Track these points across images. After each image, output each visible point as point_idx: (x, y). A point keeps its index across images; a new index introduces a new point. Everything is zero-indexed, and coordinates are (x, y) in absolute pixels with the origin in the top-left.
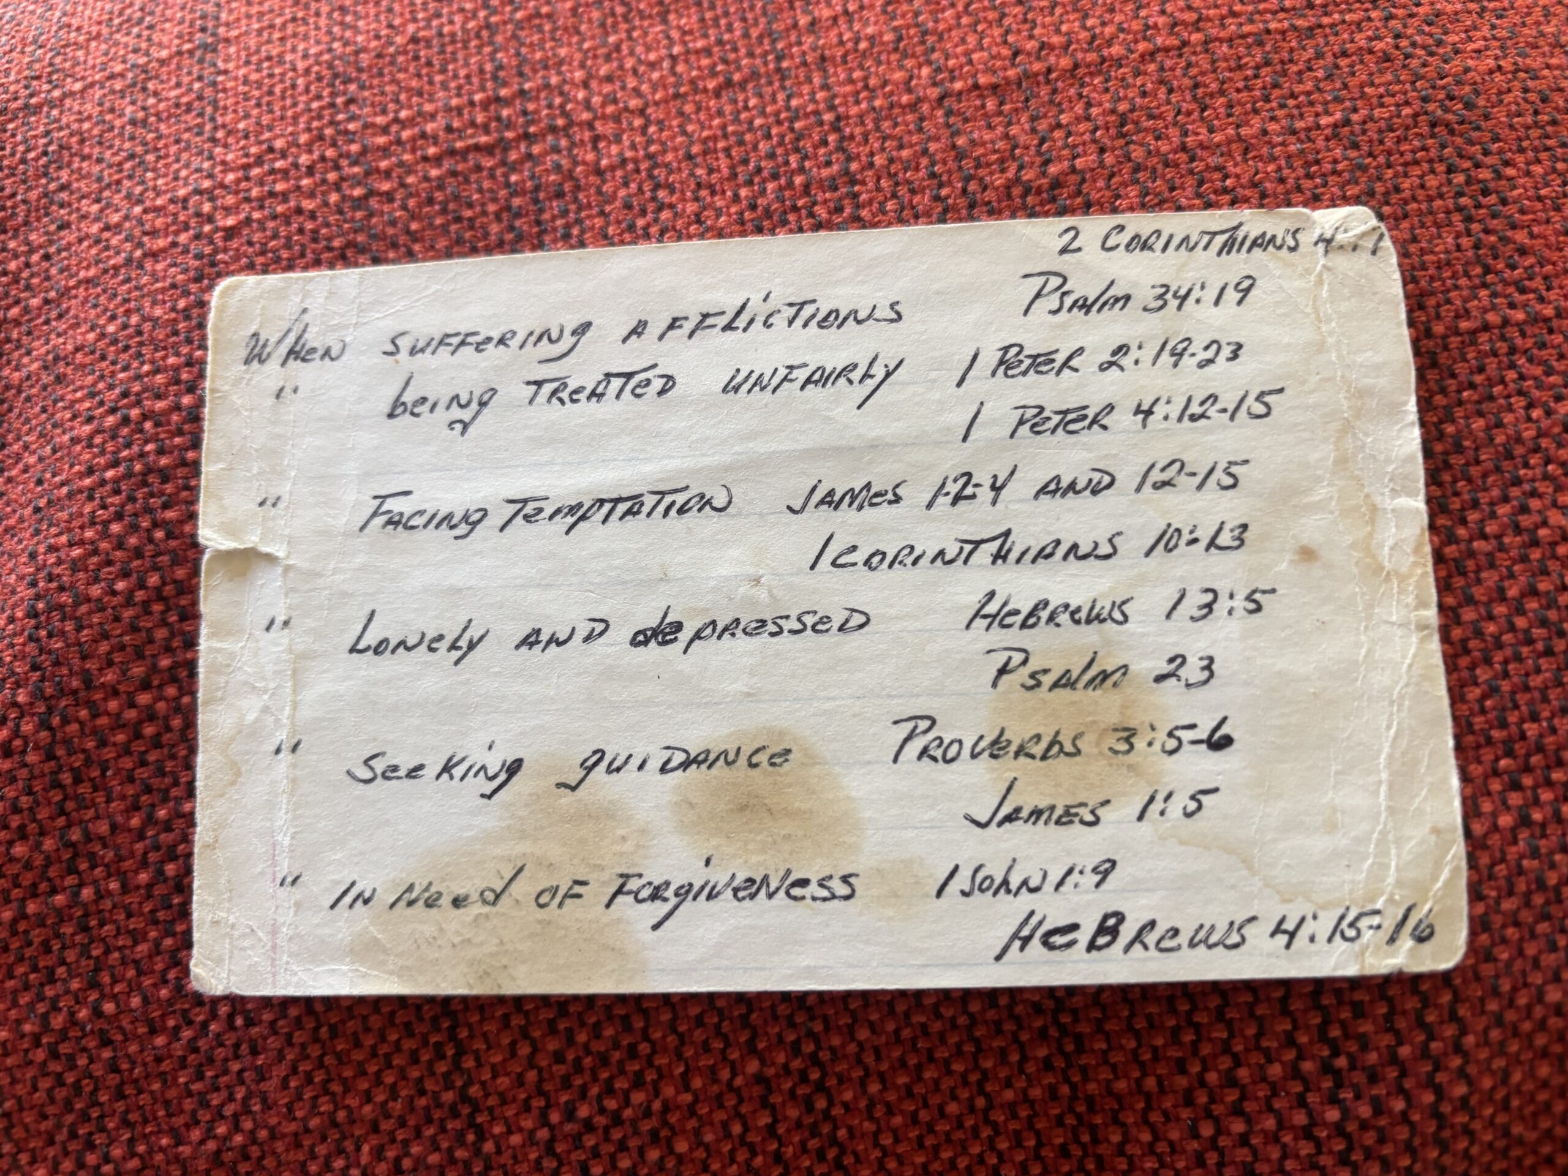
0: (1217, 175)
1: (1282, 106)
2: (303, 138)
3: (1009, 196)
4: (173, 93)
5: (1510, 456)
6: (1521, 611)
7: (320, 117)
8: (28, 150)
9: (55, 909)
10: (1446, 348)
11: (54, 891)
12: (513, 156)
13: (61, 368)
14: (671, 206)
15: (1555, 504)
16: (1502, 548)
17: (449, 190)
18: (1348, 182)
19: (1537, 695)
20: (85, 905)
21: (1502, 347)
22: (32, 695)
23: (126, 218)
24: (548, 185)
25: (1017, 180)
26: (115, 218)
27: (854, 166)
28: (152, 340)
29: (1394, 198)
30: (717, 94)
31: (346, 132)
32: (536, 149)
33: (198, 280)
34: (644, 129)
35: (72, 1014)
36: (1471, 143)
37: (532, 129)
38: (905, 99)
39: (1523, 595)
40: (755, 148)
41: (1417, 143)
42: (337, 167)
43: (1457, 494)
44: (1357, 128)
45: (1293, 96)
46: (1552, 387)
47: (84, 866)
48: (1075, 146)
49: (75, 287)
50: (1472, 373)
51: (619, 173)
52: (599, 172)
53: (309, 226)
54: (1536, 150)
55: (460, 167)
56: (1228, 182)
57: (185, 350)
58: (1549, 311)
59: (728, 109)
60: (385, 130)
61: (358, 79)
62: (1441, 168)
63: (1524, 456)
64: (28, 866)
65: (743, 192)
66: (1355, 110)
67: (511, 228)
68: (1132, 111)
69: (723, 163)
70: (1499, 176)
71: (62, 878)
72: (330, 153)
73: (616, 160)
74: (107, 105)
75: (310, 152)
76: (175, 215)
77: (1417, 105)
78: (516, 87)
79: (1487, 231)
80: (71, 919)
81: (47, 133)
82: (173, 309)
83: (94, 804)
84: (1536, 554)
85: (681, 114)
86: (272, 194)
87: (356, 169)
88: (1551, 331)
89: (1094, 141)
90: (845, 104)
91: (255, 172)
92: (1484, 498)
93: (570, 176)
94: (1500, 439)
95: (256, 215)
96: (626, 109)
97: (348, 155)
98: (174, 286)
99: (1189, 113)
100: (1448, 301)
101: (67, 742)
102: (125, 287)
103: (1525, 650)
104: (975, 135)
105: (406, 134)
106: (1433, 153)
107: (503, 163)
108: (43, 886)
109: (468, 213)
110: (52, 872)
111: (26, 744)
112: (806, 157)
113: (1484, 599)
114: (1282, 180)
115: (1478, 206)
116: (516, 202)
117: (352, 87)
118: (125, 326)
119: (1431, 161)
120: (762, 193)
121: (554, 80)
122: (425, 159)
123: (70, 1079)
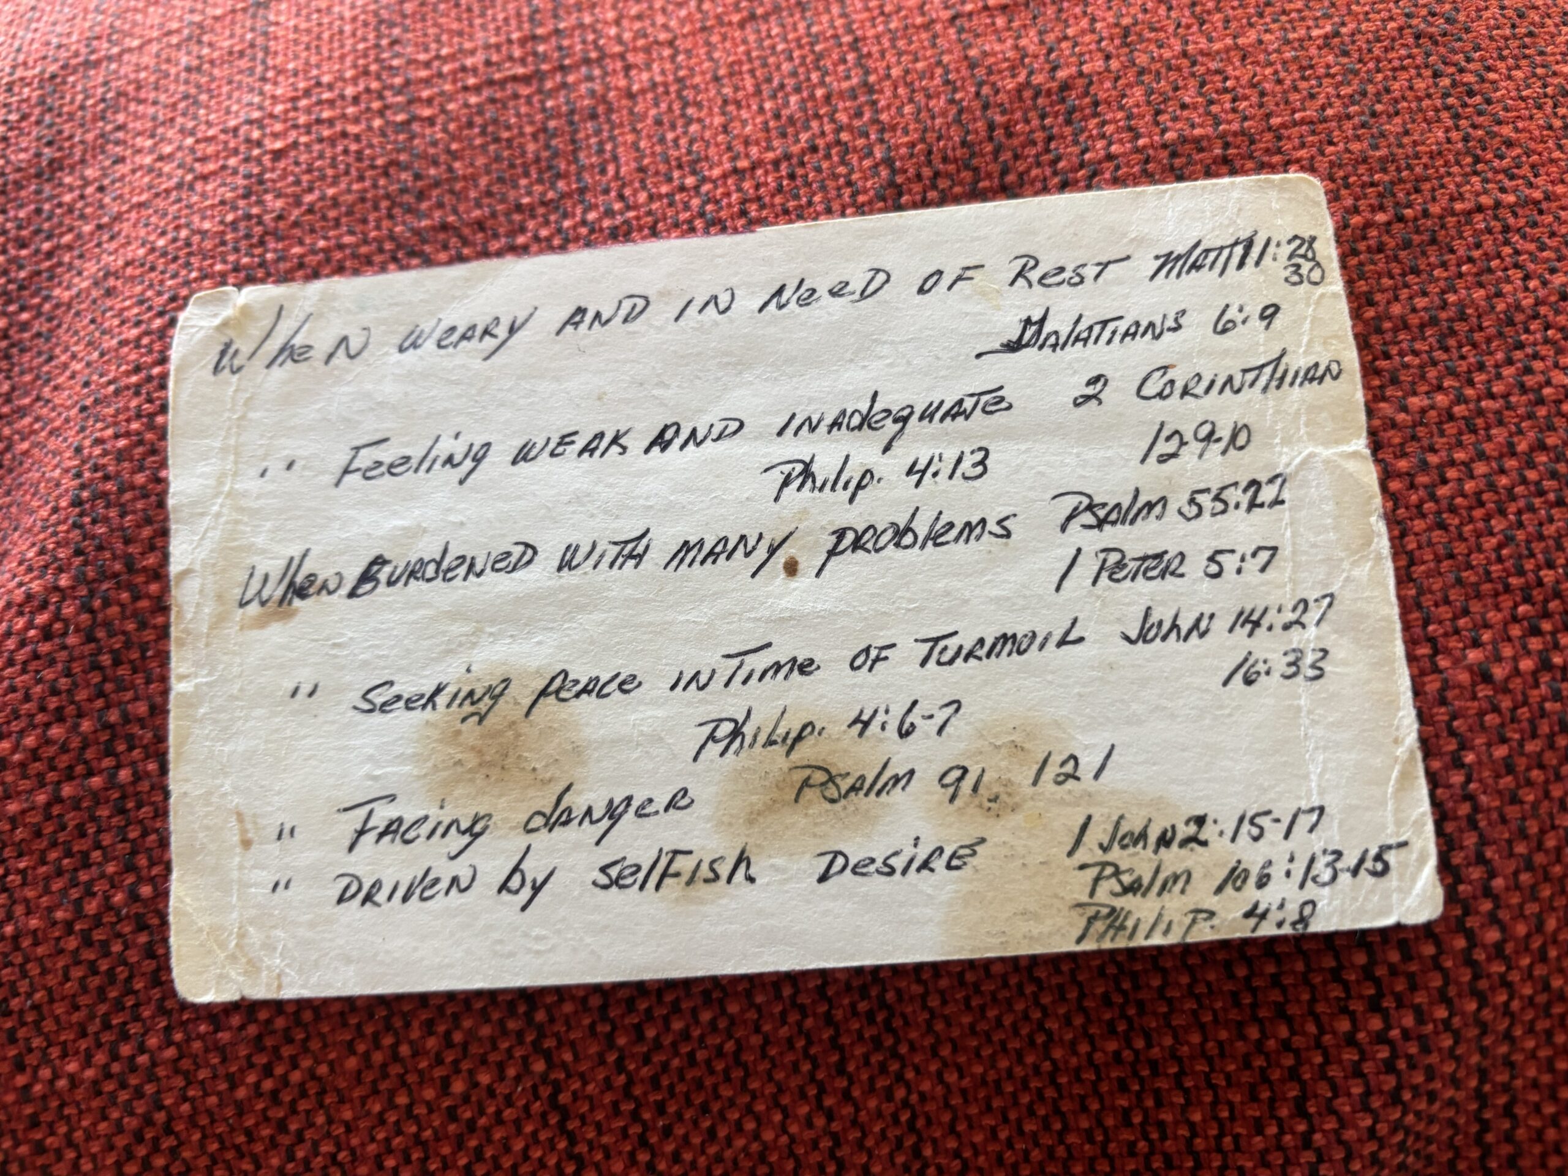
0: (1217, 78)
1: (1275, 21)
2: (349, 74)
3: (1021, 99)
4: (227, 44)
5: (1511, 323)
6: (1531, 465)
7: (365, 56)
8: (87, 98)
9: (90, 791)
10: (1443, 226)
11: (90, 773)
12: (549, 85)
13: (111, 282)
14: (699, 120)
15: (1556, 365)
16: (1509, 407)
17: (488, 115)
18: (1341, 83)
19: (1551, 542)
20: (122, 787)
21: (1497, 226)
22: (75, 578)
23: (179, 148)
24: (582, 109)
25: (1028, 84)
26: (167, 149)
27: (872, 78)
28: (201, 250)
29: (1385, 98)
30: (742, 25)
31: (391, 68)
32: (571, 79)
33: (245, 196)
34: (673, 58)
35: (107, 898)
36: (1454, 52)
37: (567, 62)
38: (919, 20)
39: (1532, 449)
40: (778, 67)
41: (1403, 52)
42: (381, 97)
43: (1463, 357)
44: (1347, 39)
45: (1284, 12)
46: (1548, 260)
47: (121, 748)
48: (1081, 54)
49: (128, 211)
50: (1469, 249)
51: (650, 96)
52: (631, 96)
53: (354, 147)
54: (1516, 58)
55: (498, 95)
56: (1228, 84)
57: (231, 258)
58: (1537, 195)
59: (752, 38)
60: (427, 65)
61: (402, 24)
62: (1428, 73)
63: (1525, 323)
64: (64, 749)
65: (768, 105)
66: (1343, 24)
67: (547, 147)
68: (1135, 24)
69: (749, 83)
70: (1483, 80)
71: (100, 760)
72: (374, 85)
73: (646, 85)
74: (164, 56)
75: (356, 84)
76: (226, 143)
77: (1402, 21)
78: (551, 27)
79: (1475, 126)
80: (107, 801)
81: (105, 83)
82: (222, 222)
83: (133, 686)
84: (1542, 412)
85: (708, 43)
86: (319, 121)
87: (399, 99)
88: (1541, 212)
89: (1100, 50)
90: (862, 27)
91: (303, 103)
92: (1489, 362)
93: (604, 99)
94: (1501, 307)
95: (303, 139)
96: (657, 42)
97: (391, 87)
98: (223, 203)
99: (1188, 27)
100: (1443, 186)
101: (107, 624)
102: (176, 207)
103: (1537, 501)
104: (987, 48)
105: (446, 69)
106: (1419, 60)
107: (540, 91)
108: (80, 769)
109: (506, 135)
110: (89, 754)
111: (67, 627)
112: (827, 73)
113: (1495, 454)
114: (1280, 82)
115: (1465, 105)
116: (552, 124)
117: (396, 31)
118: (175, 240)
119: (1417, 67)
120: (786, 104)
121: (587, 20)
122: (466, 89)
123: (104, 966)
